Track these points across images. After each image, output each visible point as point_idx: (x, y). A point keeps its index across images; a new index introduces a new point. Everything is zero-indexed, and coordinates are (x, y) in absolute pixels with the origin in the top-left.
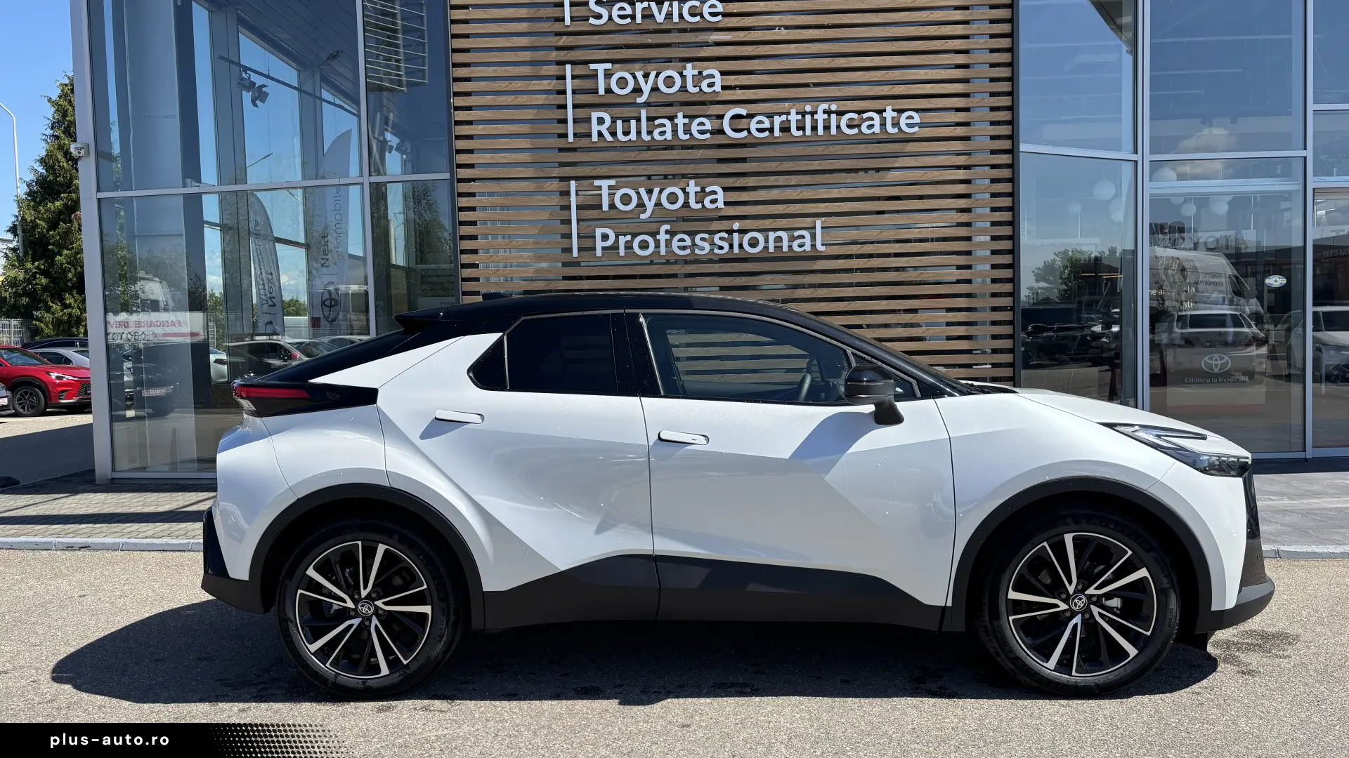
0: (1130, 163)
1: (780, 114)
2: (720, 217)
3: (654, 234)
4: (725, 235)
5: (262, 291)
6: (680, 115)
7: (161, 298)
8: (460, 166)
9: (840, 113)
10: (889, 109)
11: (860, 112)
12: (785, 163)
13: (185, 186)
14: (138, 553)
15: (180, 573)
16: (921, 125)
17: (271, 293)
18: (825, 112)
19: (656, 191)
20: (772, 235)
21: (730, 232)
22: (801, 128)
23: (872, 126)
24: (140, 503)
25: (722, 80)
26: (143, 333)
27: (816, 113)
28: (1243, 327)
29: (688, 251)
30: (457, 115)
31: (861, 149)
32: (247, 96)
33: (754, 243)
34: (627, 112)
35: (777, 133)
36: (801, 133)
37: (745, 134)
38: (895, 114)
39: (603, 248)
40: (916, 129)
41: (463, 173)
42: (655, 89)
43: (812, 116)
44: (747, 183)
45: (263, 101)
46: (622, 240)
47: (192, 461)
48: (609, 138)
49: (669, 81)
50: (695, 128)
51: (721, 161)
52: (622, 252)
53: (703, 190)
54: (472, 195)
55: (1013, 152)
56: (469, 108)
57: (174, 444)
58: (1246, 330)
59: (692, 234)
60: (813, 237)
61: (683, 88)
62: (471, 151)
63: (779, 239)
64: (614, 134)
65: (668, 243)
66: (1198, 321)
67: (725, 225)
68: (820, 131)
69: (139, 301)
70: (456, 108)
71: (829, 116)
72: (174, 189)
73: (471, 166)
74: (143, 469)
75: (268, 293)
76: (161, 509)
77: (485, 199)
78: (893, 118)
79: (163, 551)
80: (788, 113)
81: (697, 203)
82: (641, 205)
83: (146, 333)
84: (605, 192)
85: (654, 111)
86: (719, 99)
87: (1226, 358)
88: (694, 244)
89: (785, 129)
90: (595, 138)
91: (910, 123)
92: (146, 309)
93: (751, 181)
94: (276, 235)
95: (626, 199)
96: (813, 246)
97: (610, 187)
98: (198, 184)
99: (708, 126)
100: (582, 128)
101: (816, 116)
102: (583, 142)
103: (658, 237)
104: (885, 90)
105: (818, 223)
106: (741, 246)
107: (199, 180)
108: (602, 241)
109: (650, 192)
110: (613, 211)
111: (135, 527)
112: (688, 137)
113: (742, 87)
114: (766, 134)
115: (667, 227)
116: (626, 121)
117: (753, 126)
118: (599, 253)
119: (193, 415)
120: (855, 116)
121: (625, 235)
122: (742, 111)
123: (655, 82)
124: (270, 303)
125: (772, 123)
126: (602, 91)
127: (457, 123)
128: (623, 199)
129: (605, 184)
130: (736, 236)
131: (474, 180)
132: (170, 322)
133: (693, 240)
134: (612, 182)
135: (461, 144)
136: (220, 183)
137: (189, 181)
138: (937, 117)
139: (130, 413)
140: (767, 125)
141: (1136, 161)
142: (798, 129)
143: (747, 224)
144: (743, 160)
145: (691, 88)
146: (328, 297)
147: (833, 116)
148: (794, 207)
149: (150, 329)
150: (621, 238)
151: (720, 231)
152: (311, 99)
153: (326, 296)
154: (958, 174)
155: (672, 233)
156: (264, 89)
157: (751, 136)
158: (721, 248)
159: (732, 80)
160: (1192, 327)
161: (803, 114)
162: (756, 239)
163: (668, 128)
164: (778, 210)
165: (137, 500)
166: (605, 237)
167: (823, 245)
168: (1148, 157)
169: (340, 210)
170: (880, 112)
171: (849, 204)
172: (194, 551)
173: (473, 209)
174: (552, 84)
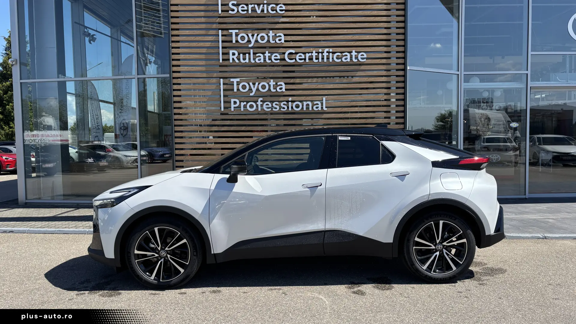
0: (456, 75)
1: (309, 53)
2: (284, 95)
3: (256, 102)
4: (286, 103)
5: (93, 123)
6: (267, 52)
7: (53, 125)
8: (174, 72)
9: (334, 53)
10: (354, 51)
11: (341, 53)
12: (311, 73)
13: (58, 77)
14: (34, 234)
15: (51, 243)
16: (367, 59)
17: (98, 124)
18: (327, 52)
19: (257, 84)
20: (305, 103)
21: (288, 102)
22: (317, 58)
23: (347, 58)
24: (37, 213)
25: (285, 38)
26: (44, 139)
27: (324, 52)
28: (507, 143)
29: (270, 109)
30: (173, 50)
31: (342, 68)
32: (87, 39)
33: (297, 106)
34: (245, 51)
35: (307, 60)
36: (317, 61)
37: (294, 61)
38: (356, 54)
39: (234, 107)
40: (365, 60)
41: (175, 75)
42: (256, 41)
43: (322, 54)
44: (295, 81)
45: (94, 42)
46: (242, 104)
47: (61, 195)
48: (237, 61)
49: (262, 38)
50: (273, 58)
51: (284, 72)
52: (242, 109)
53: (276, 84)
54: (179, 84)
55: (404, 70)
56: (179, 48)
57: (53, 188)
58: (509, 144)
59: (272, 102)
60: (322, 104)
61: (268, 41)
62: (179, 66)
63: (308, 105)
64: (239, 59)
65: (262, 106)
66: (489, 140)
67: (286, 98)
68: (325, 60)
69: (42, 126)
70: (173, 48)
71: (329, 54)
72: (54, 79)
73: (179, 72)
74: (40, 199)
75: (96, 123)
76: (45, 216)
77: (185, 85)
78: (355, 55)
79: (45, 233)
80: (312, 53)
81: (274, 89)
82: (250, 90)
83: (45, 140)
84: (235, 84)
85: (256, 50)
86: (283, 46)
87: (498, 156)
88: (272, 106)
89: (311, 59)
90: (231, 61)
91: (362, 57)
92: (45, 129)
93: (298, 81)
94: (100, 98)
95: (244, 87)
96: (322, 108)
97: (237, 82)
98: (64, 77)
99: (279, 57)
100: (226, 57)
101: (323, 54)
102: (226, 63)
103: (257, 103)
104: (352, 44)
105: (324, 99)
106: (292, 107)
107: (65, 75)
108: (234, 104)
109: (254, 84)
110: (239, 92)
111: (33, 223)
112: (270, 61)
113: (293, 41)
114: (303, 61)
115: (261, 99)
116: (244, 54)
117: (298, 57)
118: (232, 109)
119: (62, 175)
120: (339, 54)
121: (243, 102)
122: (293, 51)
123: (257, 38)
124: (97, 128)
125: (305, 57)
126: (234, 41)
127: (173, 54)
128: (242, 87)
129: (235, 81)
130: (290, 103)
131: (180, 78)
132: (56, 135)
133: (272, 105)
134: (238, 80)
135: (174, 63)
136: (75, 76)
137: (60, 75)
138: (374, 55)
139: (34, 175)
140: (303, 57)
141: (458, 75)
142: (316, 59)
143: (295, 98)
144: (293, 72)
145: (271, 41)
146: (123, 126)
147: (331, 54)
148: (314, 92)
149: (47, 138)
150: (242, 103)
151: (284, 101)
152: (116, 41)
153: (122, 125)
154: (382, 79)
155: (263, 101)
156: (94, 36)
157: (296, 62)
158: (284, 108)
159: (289, 38)
160: (487, 143)
161: (318, 53)
162: (299, 105)
163: (262, 58)
164: (308, 93)
165: (36, 212)
166: (235, 103)
167: (326, 107)
168: (463, 73)
169: (128, 88)
170: (350, 52)
171: (337, 91)
172: (58, 234)
173: (180, 90)
174: (214, 38)
